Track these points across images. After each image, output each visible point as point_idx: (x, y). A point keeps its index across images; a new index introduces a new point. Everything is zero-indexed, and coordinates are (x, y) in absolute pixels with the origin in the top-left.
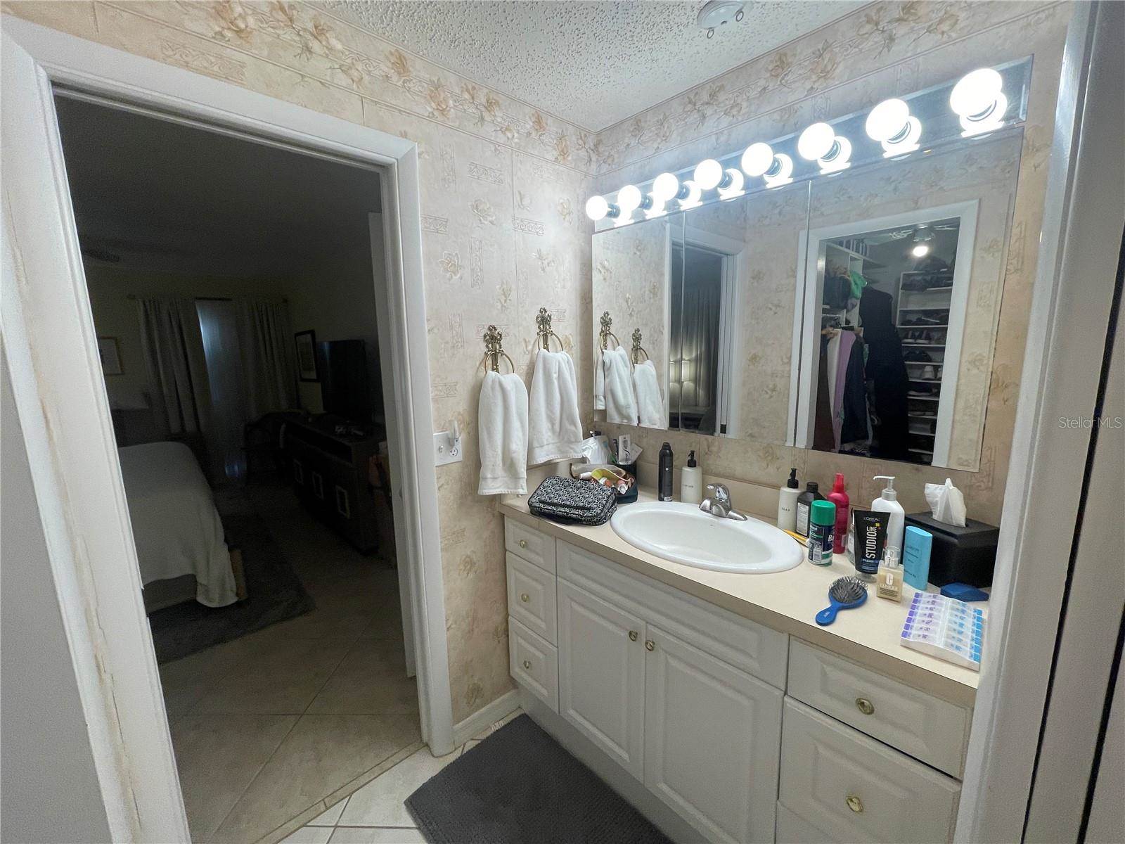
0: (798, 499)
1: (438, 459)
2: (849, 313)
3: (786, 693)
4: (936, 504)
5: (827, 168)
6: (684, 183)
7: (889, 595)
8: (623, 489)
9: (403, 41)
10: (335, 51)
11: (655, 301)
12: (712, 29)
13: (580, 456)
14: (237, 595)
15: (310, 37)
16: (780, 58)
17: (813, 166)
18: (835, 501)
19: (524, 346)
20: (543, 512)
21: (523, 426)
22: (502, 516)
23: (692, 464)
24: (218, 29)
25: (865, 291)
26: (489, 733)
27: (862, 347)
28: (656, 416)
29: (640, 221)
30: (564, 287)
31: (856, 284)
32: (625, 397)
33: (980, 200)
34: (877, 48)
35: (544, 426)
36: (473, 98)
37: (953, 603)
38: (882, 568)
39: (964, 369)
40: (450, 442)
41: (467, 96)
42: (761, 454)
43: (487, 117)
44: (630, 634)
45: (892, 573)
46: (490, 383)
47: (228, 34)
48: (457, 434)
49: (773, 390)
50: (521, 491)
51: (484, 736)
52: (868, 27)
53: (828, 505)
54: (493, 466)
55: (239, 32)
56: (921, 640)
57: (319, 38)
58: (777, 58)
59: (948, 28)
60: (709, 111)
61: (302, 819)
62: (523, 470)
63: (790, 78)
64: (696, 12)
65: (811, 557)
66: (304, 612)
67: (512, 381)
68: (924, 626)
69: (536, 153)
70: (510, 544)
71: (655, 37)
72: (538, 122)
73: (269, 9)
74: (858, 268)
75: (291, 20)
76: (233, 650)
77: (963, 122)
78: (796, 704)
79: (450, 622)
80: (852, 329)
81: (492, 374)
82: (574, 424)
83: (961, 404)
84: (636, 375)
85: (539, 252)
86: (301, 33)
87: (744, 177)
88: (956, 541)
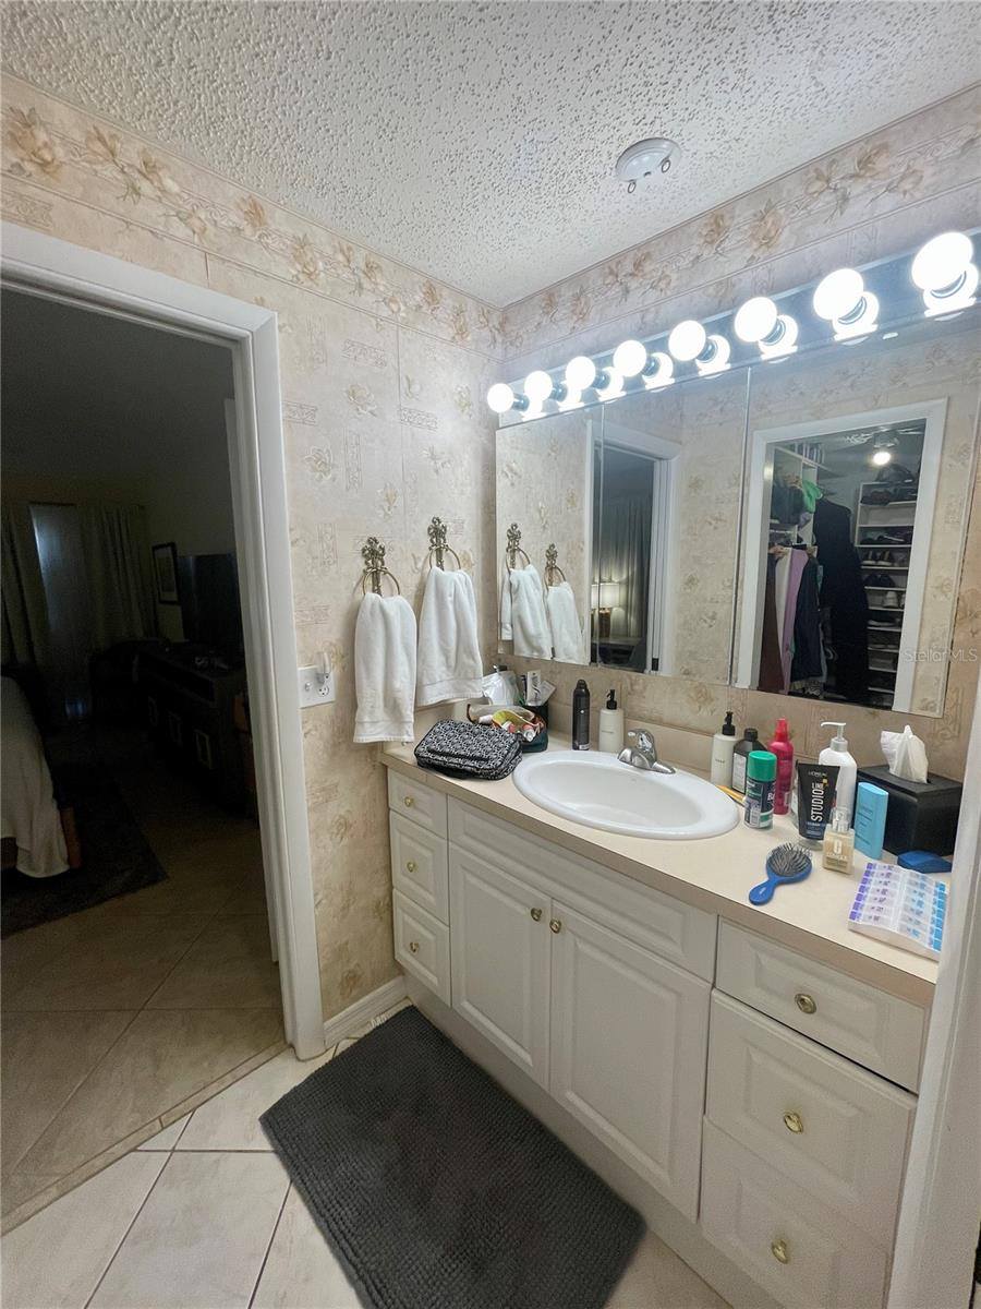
0: (734, 748)
1: (303, 700)
2: (802, 530)
3: (714, 986)
4: (893, 755)
5: (769, 352)
6: (604, 370)
7: (837, 866)
8: (530, 735)
9: (258, 186)
10: (171, 195)
11: (574, 511)
12: (633, 182)
13: (480, 695)
14: (69, 861)
15: (137, 175)
16: (716, 221)
17: (753, 350)
18: (777, 751)
19: (413, 562)
20: (432, 763)
21: (410, 660)
22: (385, 767)
23: (612, 705)
24: (15, 160)
25: (820, 503)
26: (367, 1030)
27: (816, 570)
28: (574, 648)
29: (552, 413)
30: (462, 493)
31: (809, 495)
32: (536, 624)
33: (949, 399)
34: (827, 210)
35: (436, 658)
36: (349, 261)
37: (911, 874)
38: (829, 834)
39: (929, 596)
40: (319, 679)
41: (341, 258)
42: (692, 694)
43: (366, 284)
44: (533, 912)
45: (841, 839)
46: (369, 605)
47: (29, 167)
48: (328, 668)
49: (713, 618)
50: (406, 738)
51: (361, 1034)
52: (818, 185)
53: (771, 756)
54: (372, 707)
55: (44, 165)
56: (871, 923)
57: (151, 177)
58: (712, 221)
59: (911, 186)
60: (633, 284)
61: (131, 1141)
62: (409, 712)
63: (726, 244)
64: (614, 160)
65: (748, 819)
66: (153, 882)
67: (397, 605)
68: (877, 905)
69: (428, 330)
70: (395, 802)
71: (566, 190)
72: (431, 294)
73: (84, 140)
74: (812, 477)
75: (113, 153)
76: (60, 931)
77: (928, 299)
78: (727, 999)
79: (319, 897)
80: (804, 547)
81: (371, 596)
82: (471, 655)
83: (926, 636)
84: (550, 599)
85: (432, 450)
86: (126, 170)
87: (674, 363)
88: (916, 800)
